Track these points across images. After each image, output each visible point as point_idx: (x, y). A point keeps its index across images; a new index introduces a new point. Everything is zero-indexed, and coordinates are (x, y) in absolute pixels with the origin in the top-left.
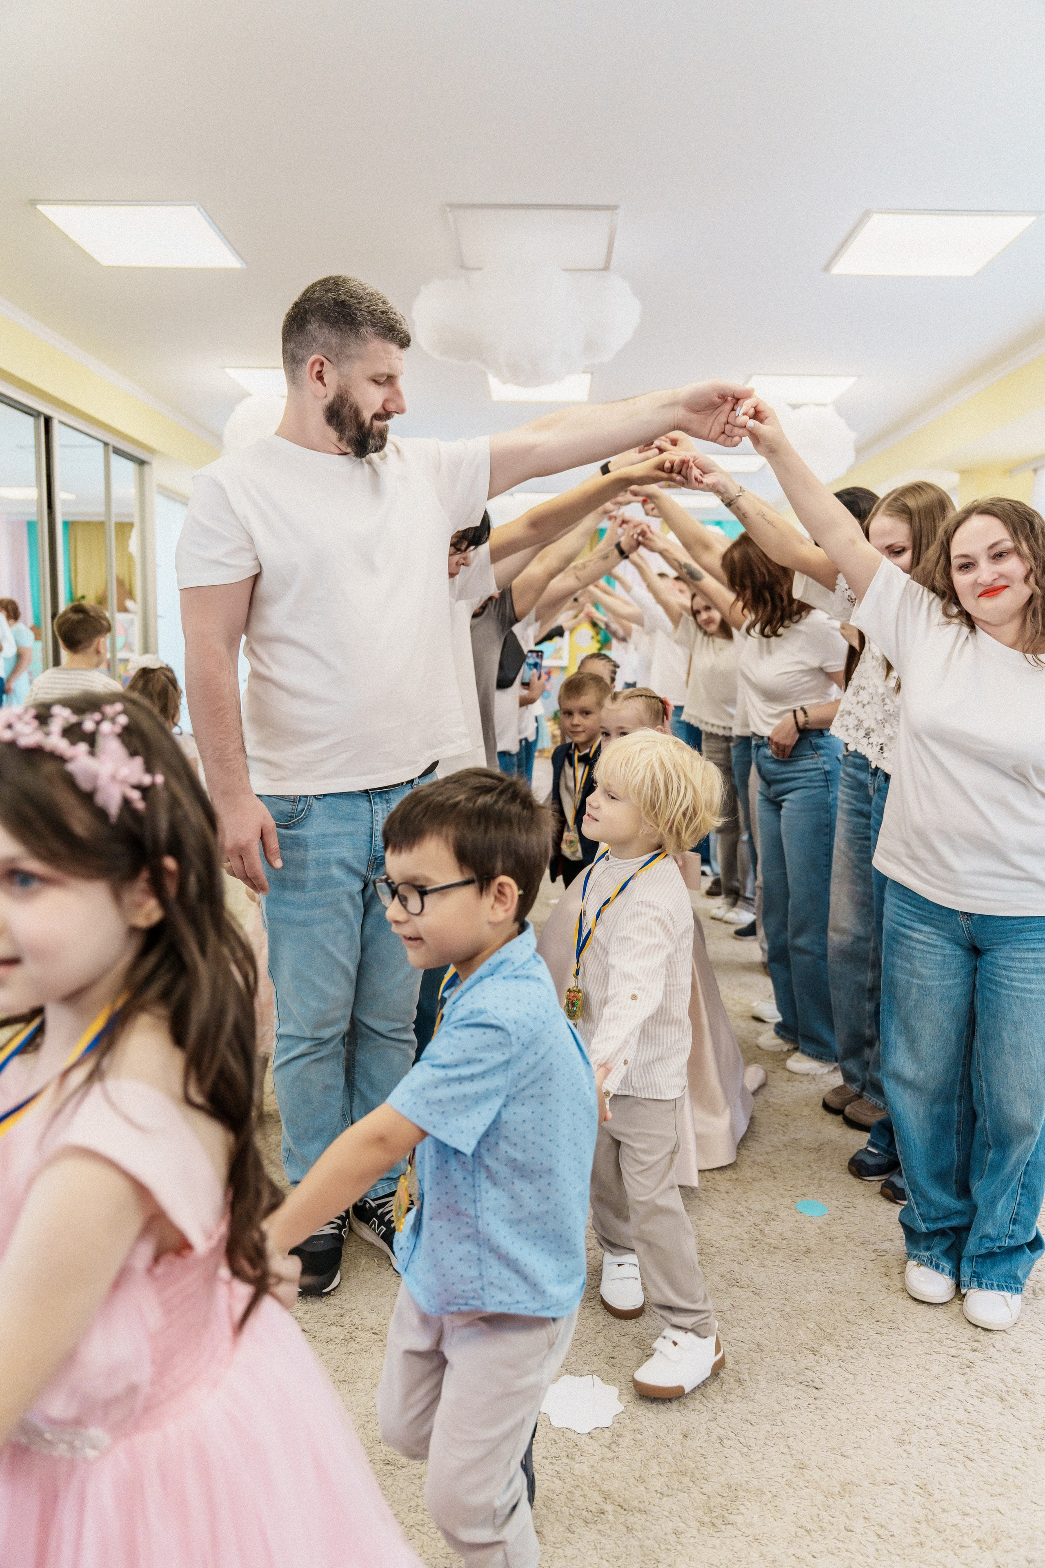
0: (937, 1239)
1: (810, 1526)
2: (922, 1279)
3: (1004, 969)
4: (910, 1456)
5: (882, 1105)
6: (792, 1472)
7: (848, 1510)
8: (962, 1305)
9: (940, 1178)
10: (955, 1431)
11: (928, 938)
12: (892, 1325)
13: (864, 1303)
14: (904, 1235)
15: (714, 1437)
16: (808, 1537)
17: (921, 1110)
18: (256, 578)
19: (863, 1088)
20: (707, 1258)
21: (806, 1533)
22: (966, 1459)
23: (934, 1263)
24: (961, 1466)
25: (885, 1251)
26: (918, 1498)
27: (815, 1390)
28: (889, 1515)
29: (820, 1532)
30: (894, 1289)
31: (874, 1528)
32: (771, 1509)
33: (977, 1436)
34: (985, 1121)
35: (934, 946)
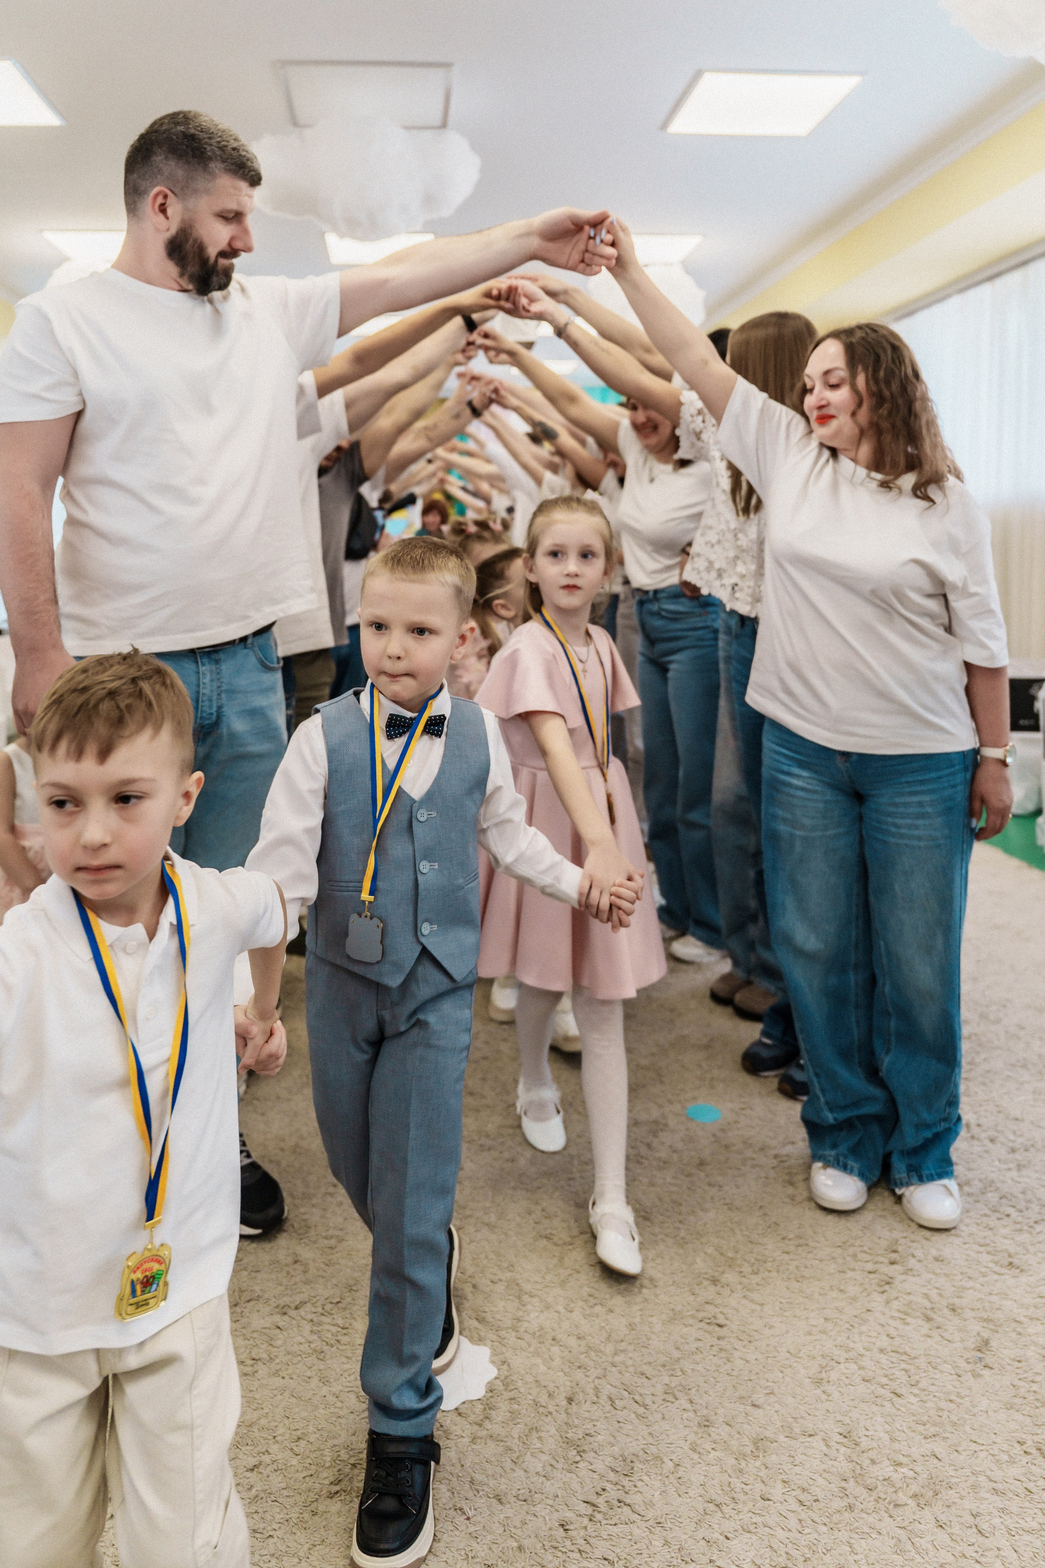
0: (843, 1136)
1: (719, 1500)
2: (828, 1183)
3: (890, 816)
4: (830, 1398)
5: (775, 989)
6: (696, 1433)
7: (763, 1473)
10: (878, 1362)
11: (807, 784)
13: (767, 1219)
14: (806, 1134)
15: (603, 1400)
16: (720, 1514)
17: (816, 982)
18: (79, 415)
19: (751, 973)
21: (716, 1509)
22: (893, 1396)
23: (841, 1163)
24: (886, 1404)
25: (787, 1156)
26: (843, 1450)
27: (717, 1329)
28: (811, 1475)
29: (732, 1506)
30: (799, 1198)
31: (794, 1493)
32: (675, 1481)
33: (903, 1365)
34: (884, 985)
35: (814, 792)
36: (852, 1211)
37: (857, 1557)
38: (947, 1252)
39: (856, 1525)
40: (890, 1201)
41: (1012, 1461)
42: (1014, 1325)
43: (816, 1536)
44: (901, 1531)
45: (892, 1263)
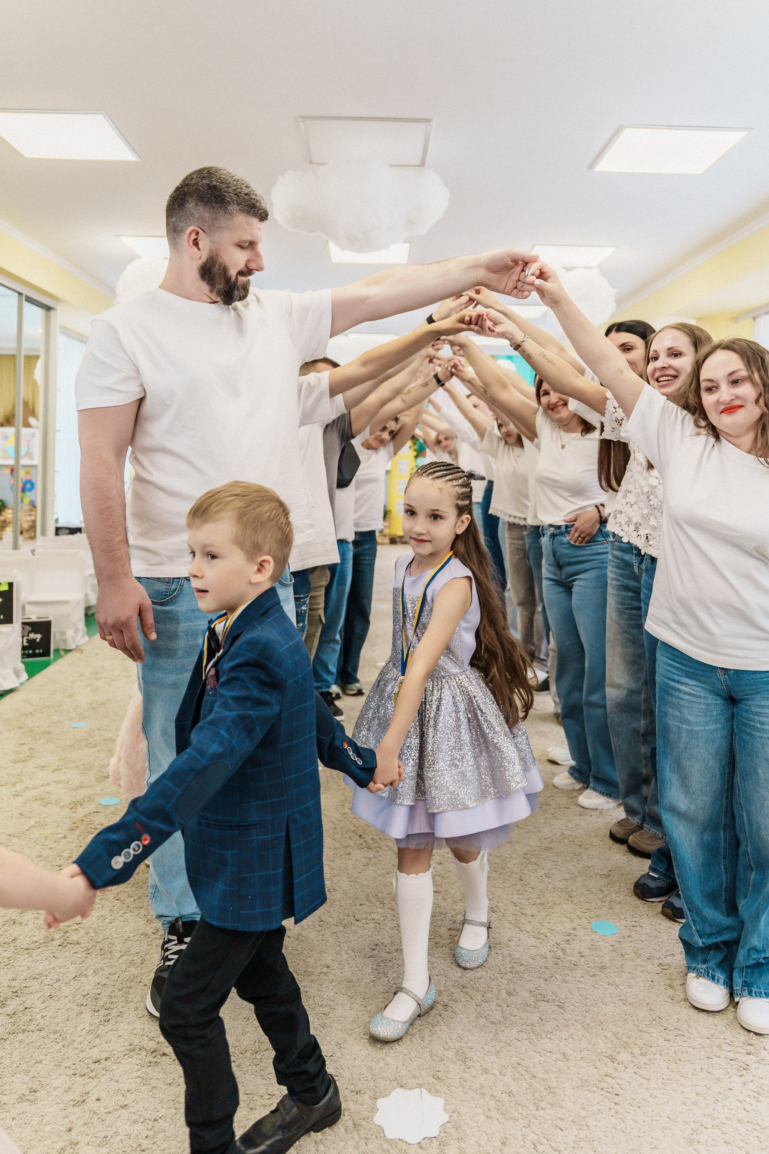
0: (712, 952)
2: (701, 989)
3: (756, 715)
5: (660, 835)
8: (736, 1012)
9: (712, 898)
11: (694, 690)
12: (678, 1032)
13: (653, 1013)
14: (683, 950)
15: (529, 1143)
17: (694, 839)
18: (141, 401)
19: (643, 820)
20: (517, 975)
23: (710, 975)
25: (668, 965)
30: (678, 999)
33: (756, 1133)
34: (746, 846)
35: (699, 697)
36: (719, 1012)
45: (749, 1054)
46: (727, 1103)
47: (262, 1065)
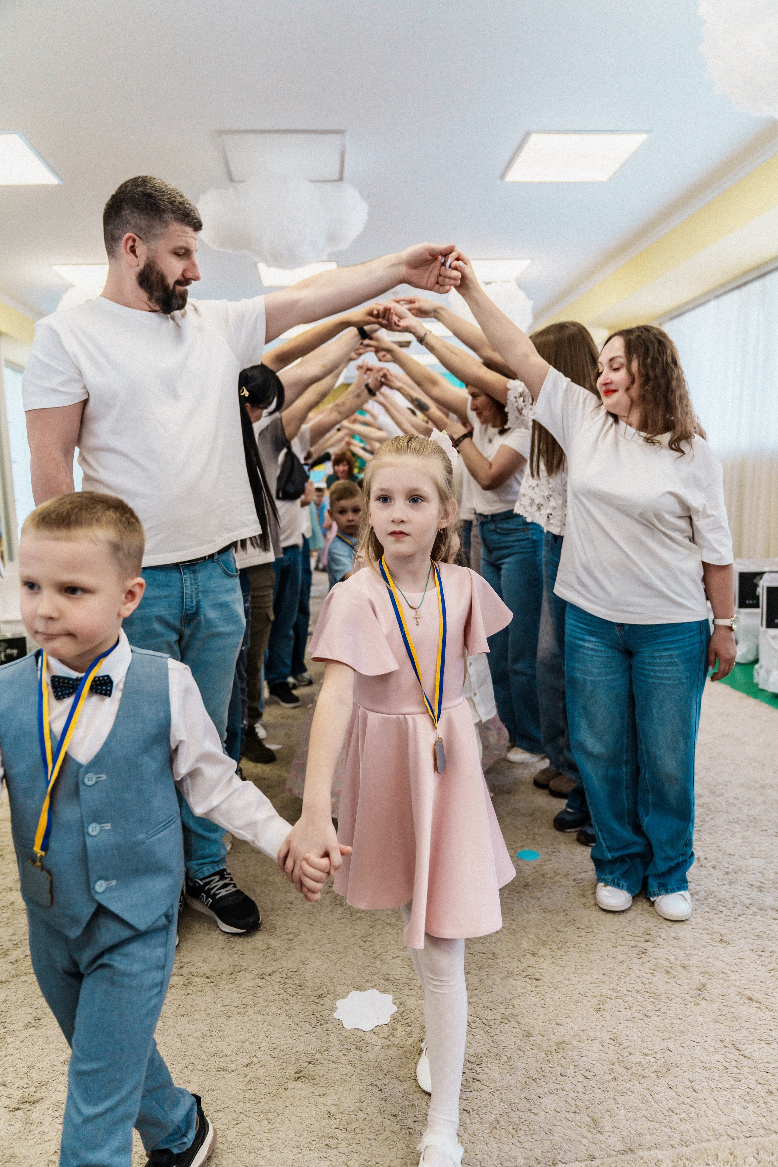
0: (617, 865)
1: (535, 1077)
2: (608, 895)
3: (650, 664)
4: (605, 1019)
5: (575, 778)
6: (522, 1040)
7: (562, 1061)
10: (636, 998)
11: (594, 646)
12: (589, 930)
13: (568, 917)
14: (594, 867)
16: (535, 1084)
17: (600, 773)
18: (85, 402)
19: (562, 768)
21: (533, 1082)
22: (644, 1017)
23: (617, 883)
24: (641, 1022)
25: (581, 879)
26: (612, 1047)
27: (535, 981)
28: (592, 1062)
29: (543, 1080)
30: (588, 905)
31: (581, 1072)
32: (507, 1067)
33: (651, 1000)
34: (645, 773)
35: (600, 651)
36: (623, 911)
37: (618, 1106)
38: (681, 935)
39: (619, 1088)
40: (646, 905)
41: (716, 1051)
42: (722, 975)
43: (594, 1095)
44: (646, 1091)
45: (647, 941)
46: (627, 979)
47: (237, 983)
